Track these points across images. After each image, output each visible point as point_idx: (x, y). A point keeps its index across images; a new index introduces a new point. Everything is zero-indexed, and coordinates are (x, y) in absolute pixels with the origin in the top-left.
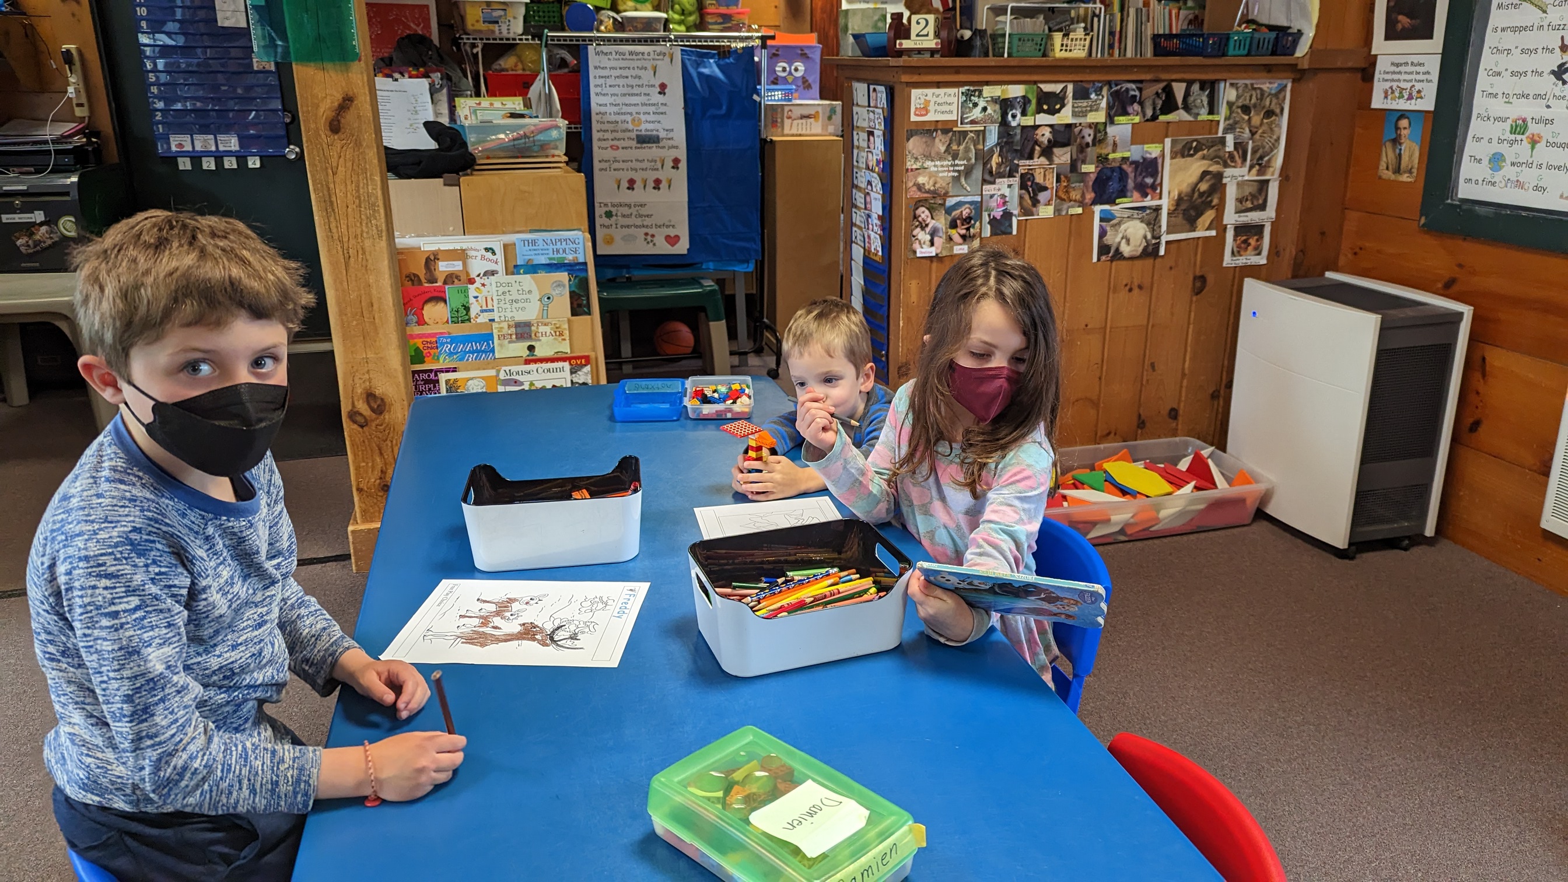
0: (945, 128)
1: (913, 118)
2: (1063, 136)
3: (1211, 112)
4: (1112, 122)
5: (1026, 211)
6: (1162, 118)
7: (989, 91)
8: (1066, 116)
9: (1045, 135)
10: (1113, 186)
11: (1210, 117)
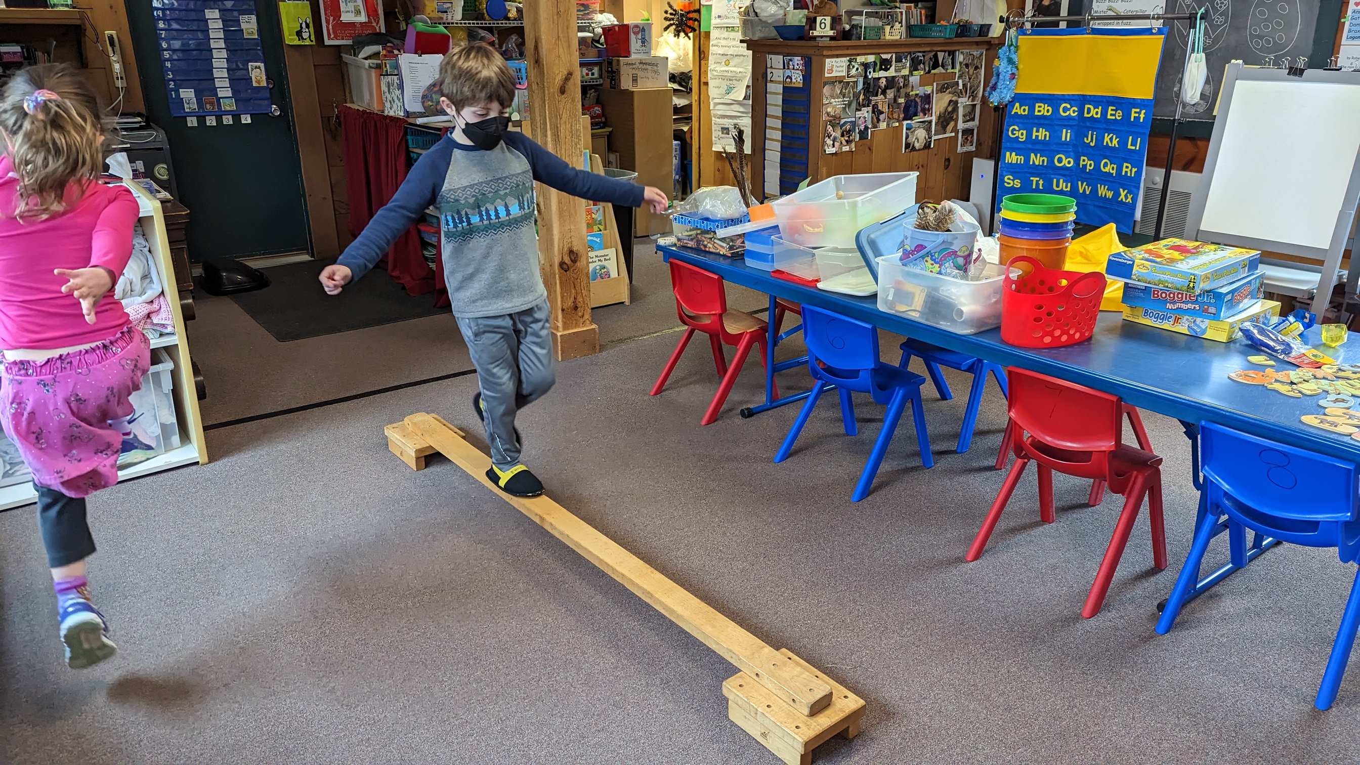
0: (840, 80)
1: (827, 75)
2: (891, 82)
3: (953, 68)
4: (912, 75)
5: (875, 126)
6: (932, 71)
7: (861, 59)
8: (892, 72)
9: (883, 82)
10: (912, 109)
11: (952, 71)
